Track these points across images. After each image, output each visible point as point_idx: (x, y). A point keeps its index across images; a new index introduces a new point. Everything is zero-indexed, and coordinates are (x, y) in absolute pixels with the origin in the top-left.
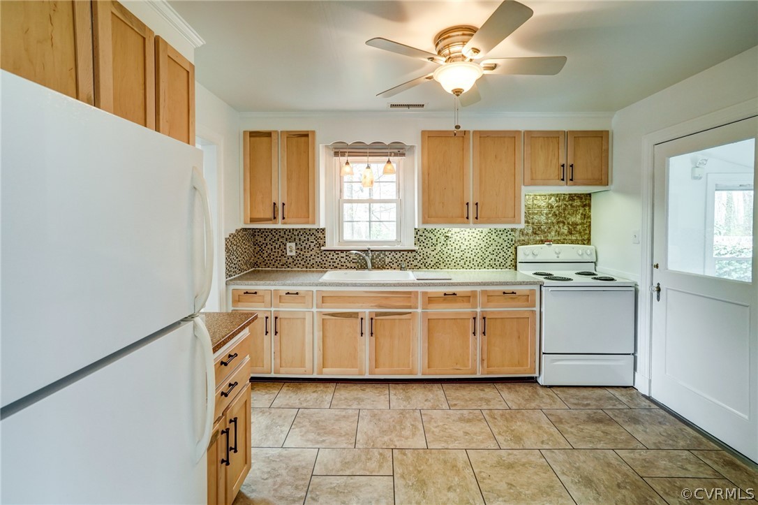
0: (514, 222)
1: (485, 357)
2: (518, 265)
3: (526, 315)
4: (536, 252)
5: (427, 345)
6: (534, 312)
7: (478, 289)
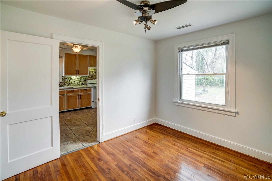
0: (87, 75)
1: (81, 104)
2: (88, 84)
3: (89, 94)
4: (91, 81)
5: (67, 103)
6: (91, 93)
7: (79, 89)
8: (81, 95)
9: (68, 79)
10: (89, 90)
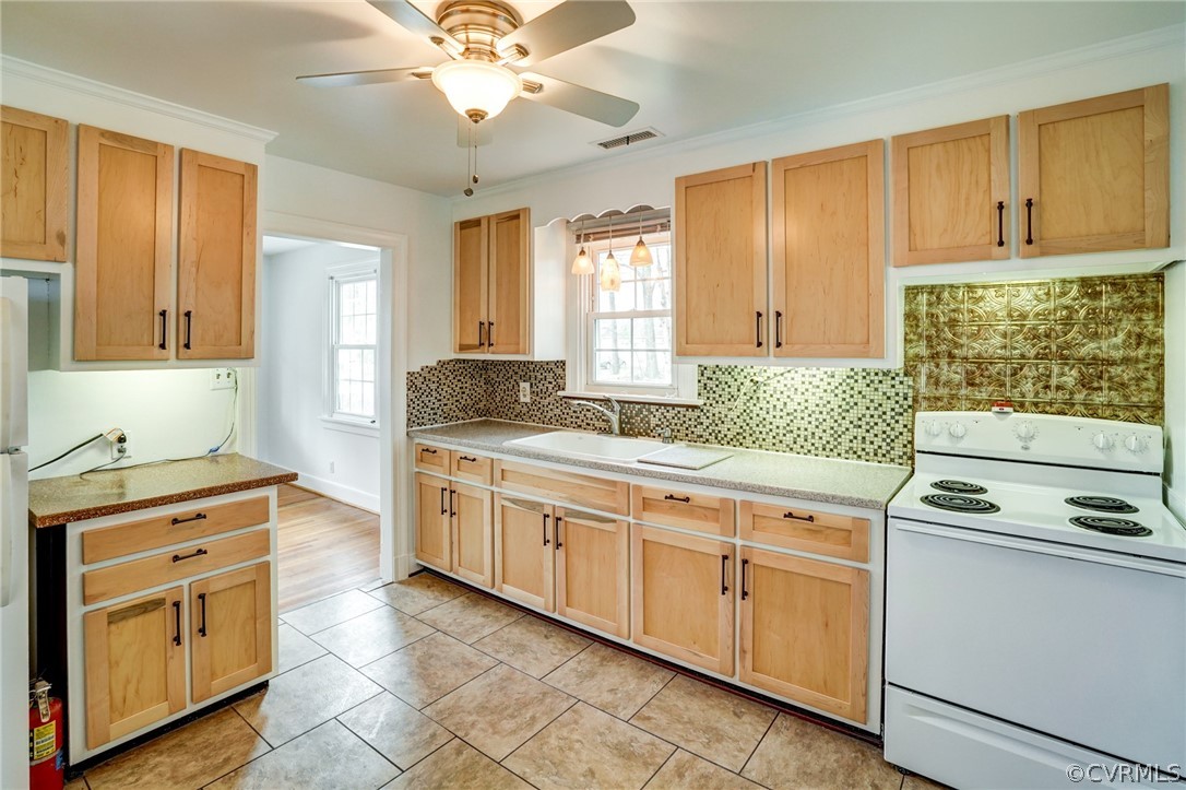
8: (755, 560)
9: (733, 390)
10: (851, 538)
